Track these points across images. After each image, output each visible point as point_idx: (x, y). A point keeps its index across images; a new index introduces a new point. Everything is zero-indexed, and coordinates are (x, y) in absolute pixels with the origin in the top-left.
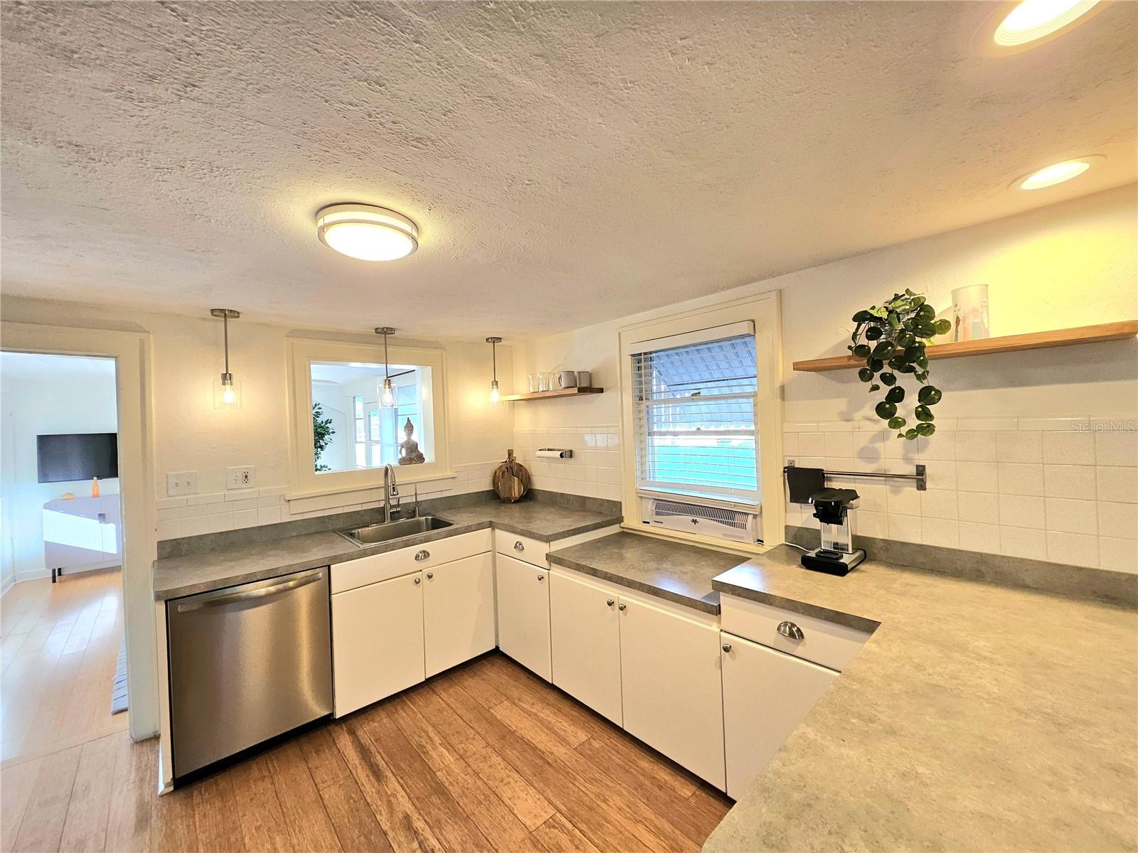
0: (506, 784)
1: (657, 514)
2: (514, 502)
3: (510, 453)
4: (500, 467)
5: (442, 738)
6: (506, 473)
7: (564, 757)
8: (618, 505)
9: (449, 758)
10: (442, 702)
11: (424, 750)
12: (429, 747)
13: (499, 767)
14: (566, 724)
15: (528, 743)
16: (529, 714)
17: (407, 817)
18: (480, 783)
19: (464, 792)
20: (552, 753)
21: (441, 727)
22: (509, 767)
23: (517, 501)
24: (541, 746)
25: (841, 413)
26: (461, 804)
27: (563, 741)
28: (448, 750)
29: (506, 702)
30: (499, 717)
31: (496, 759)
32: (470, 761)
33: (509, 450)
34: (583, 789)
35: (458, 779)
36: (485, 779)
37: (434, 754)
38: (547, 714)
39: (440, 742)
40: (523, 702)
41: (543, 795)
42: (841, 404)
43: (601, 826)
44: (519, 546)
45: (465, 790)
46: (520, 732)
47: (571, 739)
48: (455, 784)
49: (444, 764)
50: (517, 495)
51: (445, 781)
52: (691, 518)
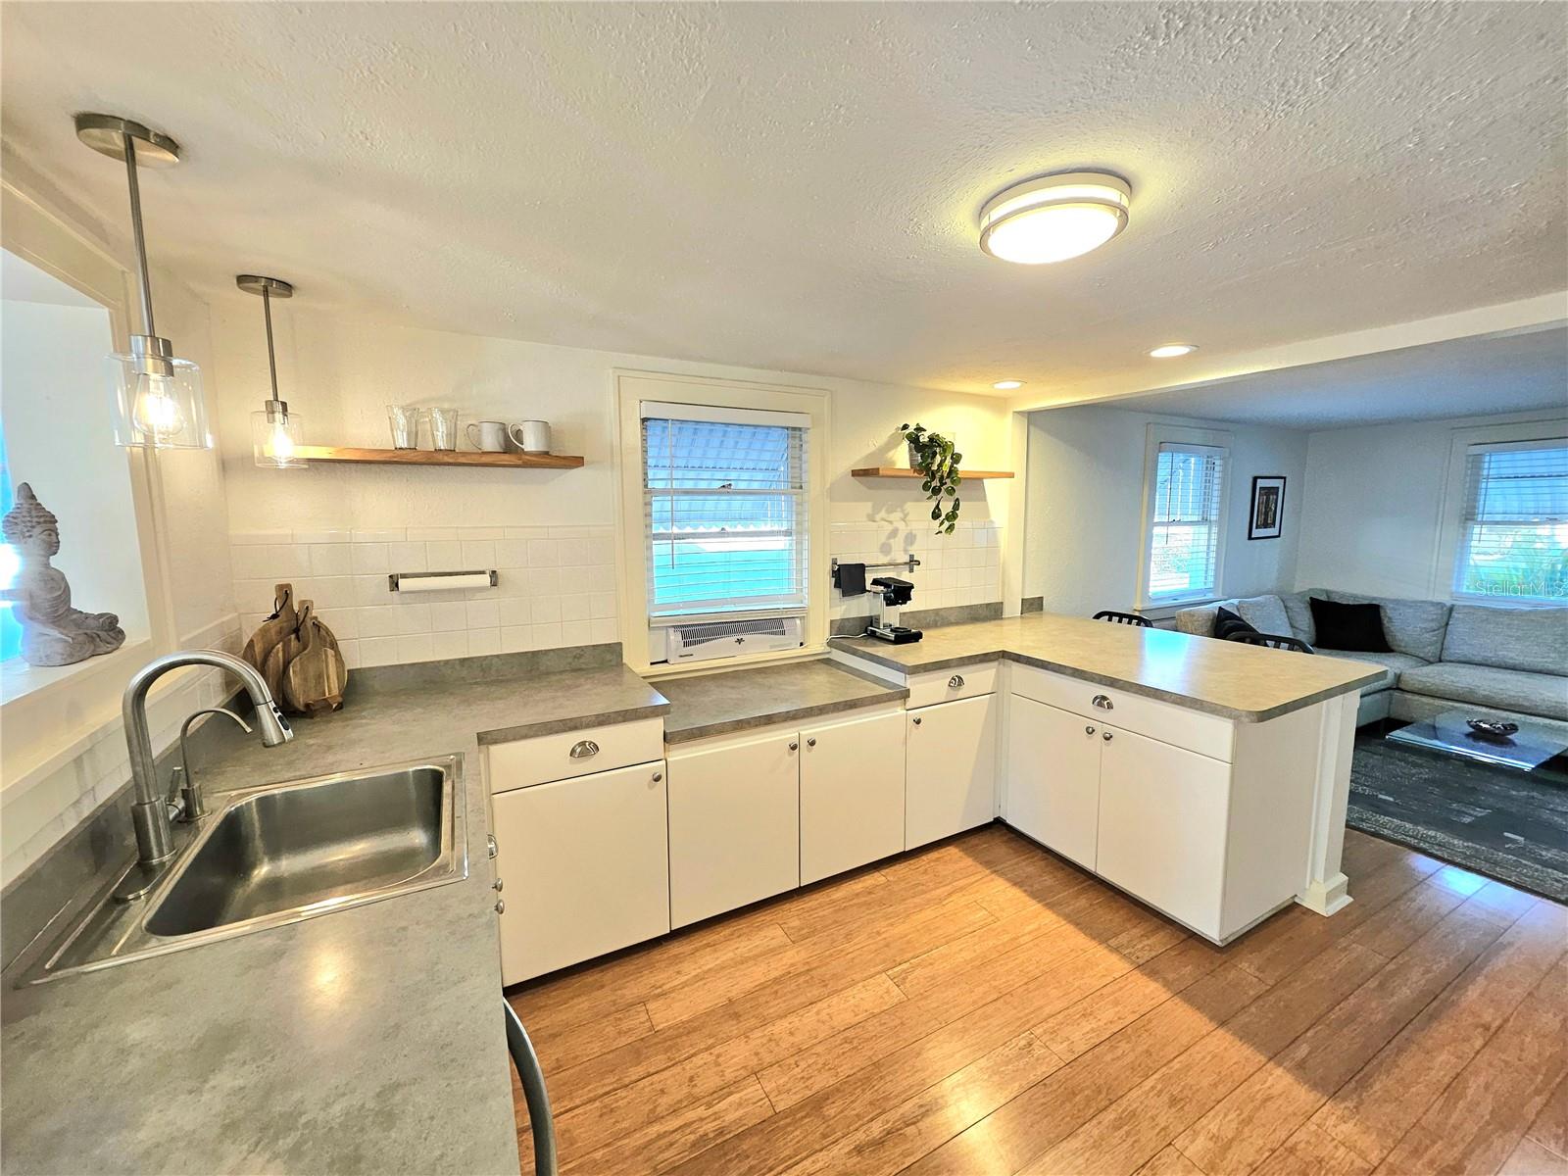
0: (831, 1018)
1: (686, 645)
2: (335, 710)
3: (285, 593)
4: (264, 631)
5: (697, 1104)
6: (294, 644)
7: (804, 955)
8: (615, 649)
9: (752, 1091)
10: (576, 1112)
11: (711, 1135)
12: (709, 1127)
13: (797, 1023)
14: (743, 944)
15: (763, 987)
16: (698, 978)
17: (859, 1150)
18: (819, 1049)
19: (830, 1069)
20: (792, 965)
21: (659, 1109)
22: (801, 1012)
23: (340, 707)
24: (775, 974)
25: (868, 516)
26: (852, 1072)
27: (773, 951)
28: (730, 1094)
29: (651, 1006)
30: (685, 1018)
31: (780, 1027)
32: (768, 1059)
33: (280, 588)
34: (858, 947)
35: (803, 1078)
36: (815, 1041)
37: (730, 1117)
38: (708, 960)
39: (703, 1108)
40: (664, 984)
41: (858, 982)
42: (867, 507)
43: (908, 942)
44: (586, 750)
45: (827, 1067)
46: (735, 993)
47: (774, 943)
48: (810, 1081)
49: (762, 1099)
50: (335, 691)
51: (799, 1096)
52: (735, 638)
